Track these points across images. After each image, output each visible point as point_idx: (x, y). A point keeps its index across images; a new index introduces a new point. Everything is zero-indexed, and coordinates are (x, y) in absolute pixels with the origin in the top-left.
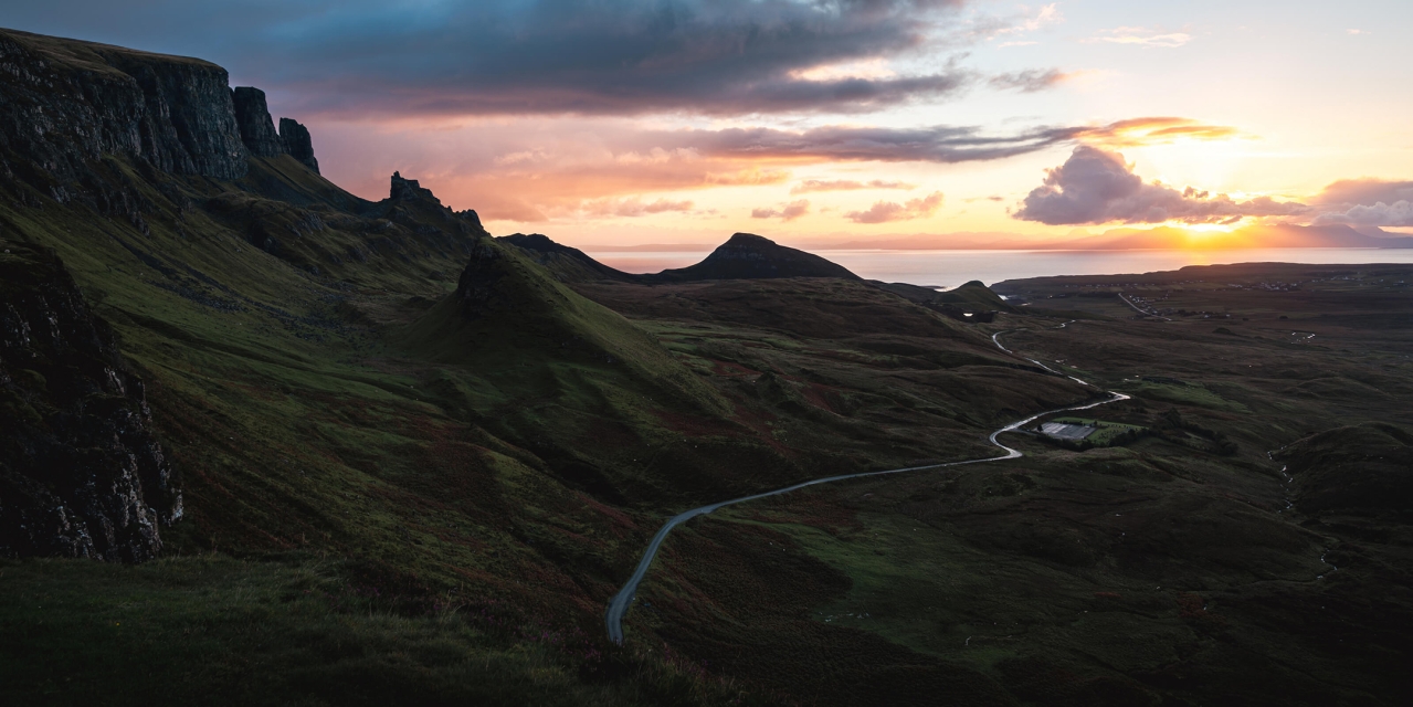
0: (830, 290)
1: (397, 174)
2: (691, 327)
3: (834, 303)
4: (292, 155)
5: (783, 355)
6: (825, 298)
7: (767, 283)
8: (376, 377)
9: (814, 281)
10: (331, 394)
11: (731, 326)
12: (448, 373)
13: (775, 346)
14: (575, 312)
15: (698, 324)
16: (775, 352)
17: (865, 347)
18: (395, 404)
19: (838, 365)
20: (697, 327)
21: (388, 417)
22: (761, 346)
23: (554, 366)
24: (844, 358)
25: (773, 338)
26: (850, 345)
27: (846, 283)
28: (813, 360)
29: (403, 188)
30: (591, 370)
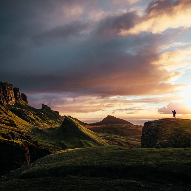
0: (128, 127)
1: (43, 104)
2: (102, 134)
3: (129, 129)
4: (23, 100)
5: (121, 139)
6: (128, 128)
7: (116, 125)
8: (49, 142)
9: (125, 125)
10: (43, 145)
11: (110, 134)
12: (62, 142)
13: (119, 138)
14: (84, 130)
15: (103, 133)
16: (119, 139)
17: (136, 138)
18: (54, 147)
19: (132, 141)
20: (104, 134)
21: (54, 149)
22: (116, 138)
23: (81, 140)
24: (133, 140)
25: (118, 136)
26: (134, 138)
27: (131, 126)
28: (127, 140)
29: (44, 106)
30: (88, 141)
